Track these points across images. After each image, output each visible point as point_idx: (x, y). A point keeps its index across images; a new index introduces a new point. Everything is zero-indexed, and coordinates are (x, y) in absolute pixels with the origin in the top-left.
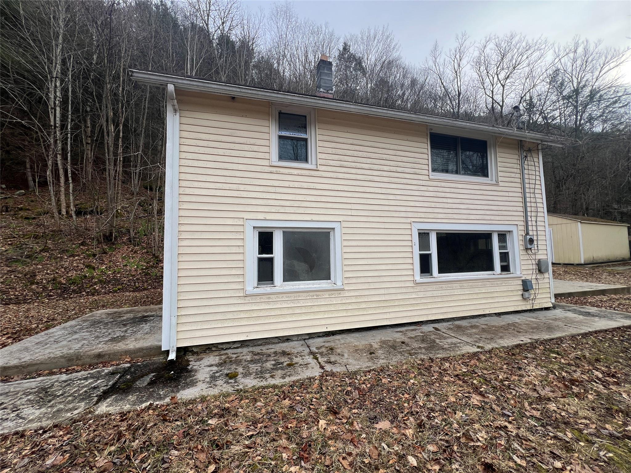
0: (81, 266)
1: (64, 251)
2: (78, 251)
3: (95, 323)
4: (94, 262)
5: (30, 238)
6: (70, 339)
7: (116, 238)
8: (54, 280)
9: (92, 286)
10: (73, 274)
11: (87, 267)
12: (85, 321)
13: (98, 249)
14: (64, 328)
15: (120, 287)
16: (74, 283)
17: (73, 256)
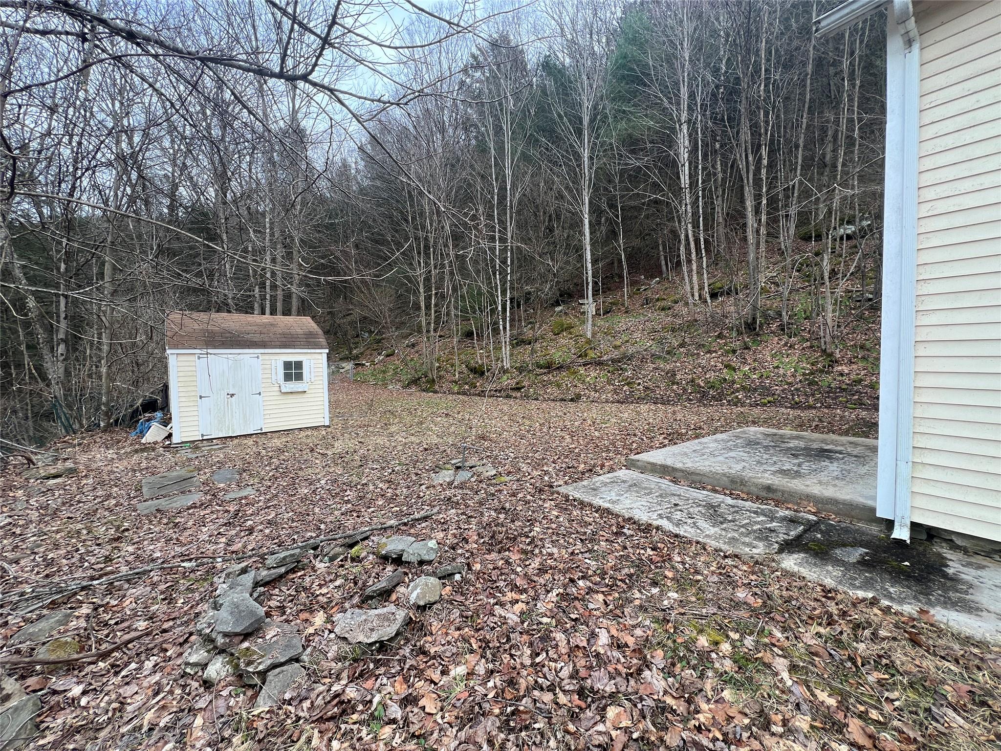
0: (720, 365)
1: (700, 346)
2: (715, 346)
3: (751, 443)
4: (735, 361)
5: (668, 331)
6: (727, 456)
7: (761, 326)
8: (692, 381)
9: (733, 393)
10: (710, 375)
11: (726, 367)
12: (738, 437)
13: (738, 343)
14: (716, 441)
15: (771, 399)
16: (712, 387)
17: (710, 352)
